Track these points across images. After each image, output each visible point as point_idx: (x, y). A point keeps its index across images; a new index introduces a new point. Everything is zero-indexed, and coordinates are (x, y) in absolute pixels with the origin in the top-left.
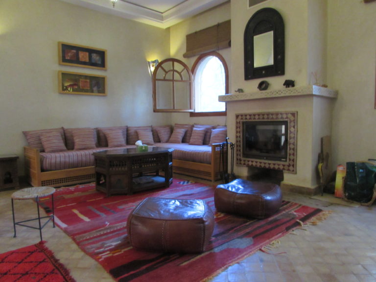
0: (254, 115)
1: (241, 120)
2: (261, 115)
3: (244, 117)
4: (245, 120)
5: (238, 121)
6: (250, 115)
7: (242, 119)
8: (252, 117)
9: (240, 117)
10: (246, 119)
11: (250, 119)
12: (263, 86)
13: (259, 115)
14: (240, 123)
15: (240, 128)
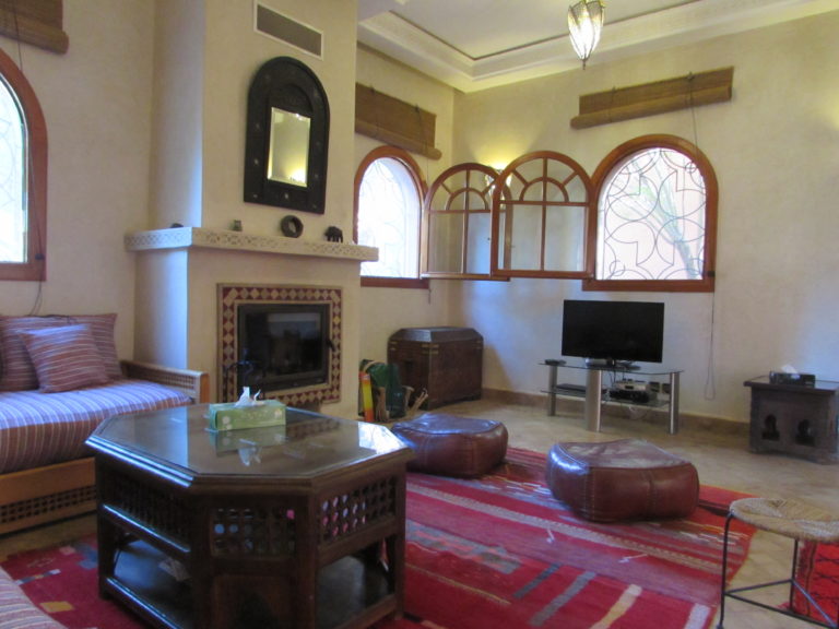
0: (270, 290)
1: (238, 302)
2: (284, 291)
3: (244, 293)
4: (245, 302)
5: (229, 301)
6: (260, 290)
7: (239, 297)
8: (265, 294)
9: (234, 293)
10: (250, 297)
11: (260, 298)
12: (291, 228)
13: (279, 290)
14: (232, 307)
15: (232, 321)
